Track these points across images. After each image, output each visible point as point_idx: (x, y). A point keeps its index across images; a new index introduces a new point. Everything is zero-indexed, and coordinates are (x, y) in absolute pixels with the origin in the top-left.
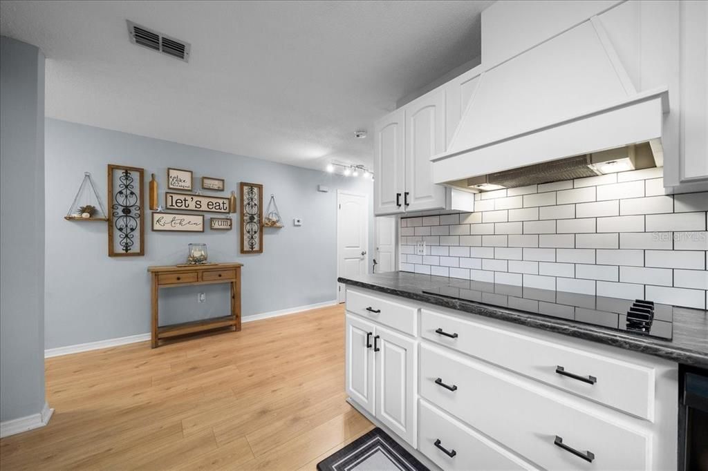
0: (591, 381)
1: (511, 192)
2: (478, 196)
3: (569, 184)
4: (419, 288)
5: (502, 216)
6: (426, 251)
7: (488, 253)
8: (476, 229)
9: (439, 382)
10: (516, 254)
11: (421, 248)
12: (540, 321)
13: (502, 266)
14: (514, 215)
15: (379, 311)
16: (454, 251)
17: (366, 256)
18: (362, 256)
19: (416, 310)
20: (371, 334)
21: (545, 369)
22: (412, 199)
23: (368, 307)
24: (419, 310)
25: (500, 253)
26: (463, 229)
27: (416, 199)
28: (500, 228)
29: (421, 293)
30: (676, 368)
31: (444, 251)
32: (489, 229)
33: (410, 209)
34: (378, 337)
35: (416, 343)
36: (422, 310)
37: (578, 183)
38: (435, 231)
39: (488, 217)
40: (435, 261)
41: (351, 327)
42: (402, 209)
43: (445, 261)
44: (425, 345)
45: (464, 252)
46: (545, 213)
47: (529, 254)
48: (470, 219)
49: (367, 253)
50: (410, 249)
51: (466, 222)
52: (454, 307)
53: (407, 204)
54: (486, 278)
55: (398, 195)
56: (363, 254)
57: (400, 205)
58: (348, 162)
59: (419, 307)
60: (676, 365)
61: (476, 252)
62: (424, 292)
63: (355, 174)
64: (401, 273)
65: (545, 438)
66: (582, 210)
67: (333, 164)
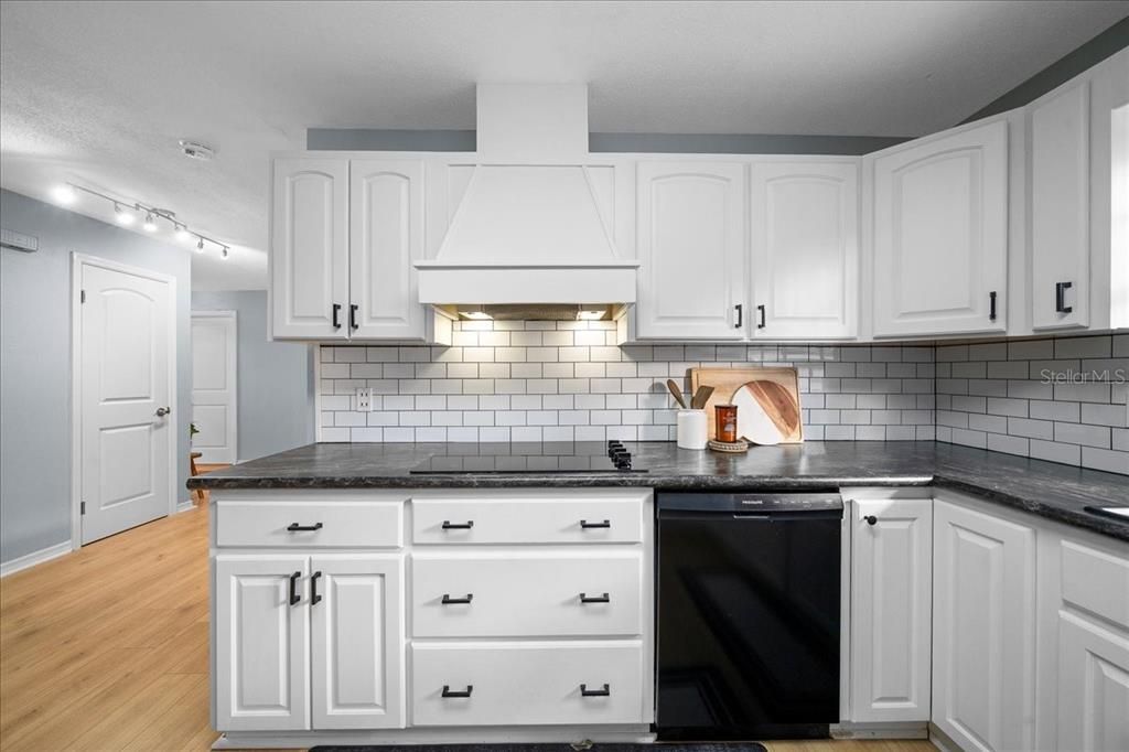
0: (606, 525)
1: (498, 325)
2: (457, 325)
3: (551, 325)
4: (403, 467)
5: (487, 355)
6: (373, 403)
7: (471, 403)
8: (454, 370)
9: (446, 601)
10: (502, 403)
11: (364, 400)
12: (567, 478)
13: (487, 418)
14: (502, 355)
15: (320, 525)
16: (423, 403)
17: (172, 418)
18: (158, 419)
19: (402, 503)
20: (298, 574)
21: (571, 529)
22: (365, 319)
23: (289, 524)
24: (408, 502)
25: (486, 403)
26: (435, 370)
27: (372, 319)
28: (486, 370)
29: (408, 475)
30: (652, 493)
31: (404, 402)
32: (471, 371)
33: (357, 334)
34: (319, 574)
35: (401, 557)
36: (413, 501)
37: (561, 325)
38: (390, 371)
39: (471, 355)
40: (391, 419)
41: (234, 580)
42: (343, 333)
43: (406, 419)
44: (418, 555)
45: (439, 402)
46: (534, 355)
47: (518, 402)
48: (446, 357)
49: (174, 411)
50: (340, 402)
51: (442, 359)
52: (470, 485)
53: (353, 325)
54: (469, 436)
55: (336, 307)
56: (160, 414)
57: (339, 326)
58: (129, 195)
59: (407, 498)
60: (652, 489)
61: (454, 403)
62: (412, 473)
63: (150, 228)
64: (321, 446)
65: (571, 603)
66: (566, 354)
67: (75, 187)
